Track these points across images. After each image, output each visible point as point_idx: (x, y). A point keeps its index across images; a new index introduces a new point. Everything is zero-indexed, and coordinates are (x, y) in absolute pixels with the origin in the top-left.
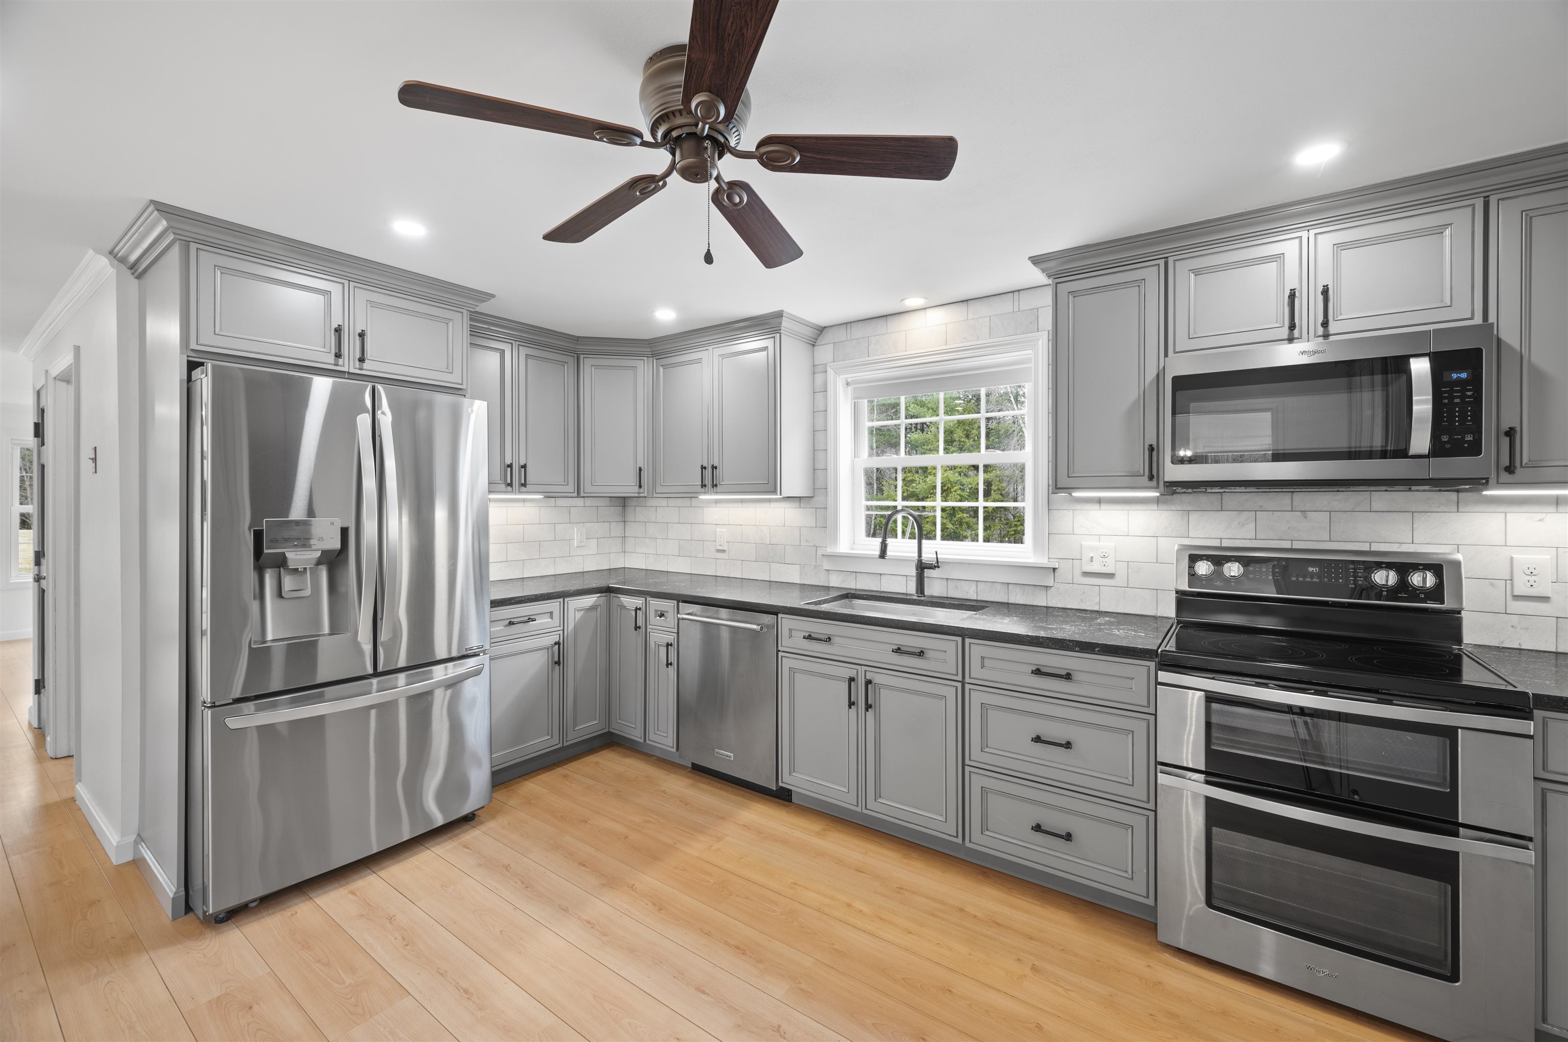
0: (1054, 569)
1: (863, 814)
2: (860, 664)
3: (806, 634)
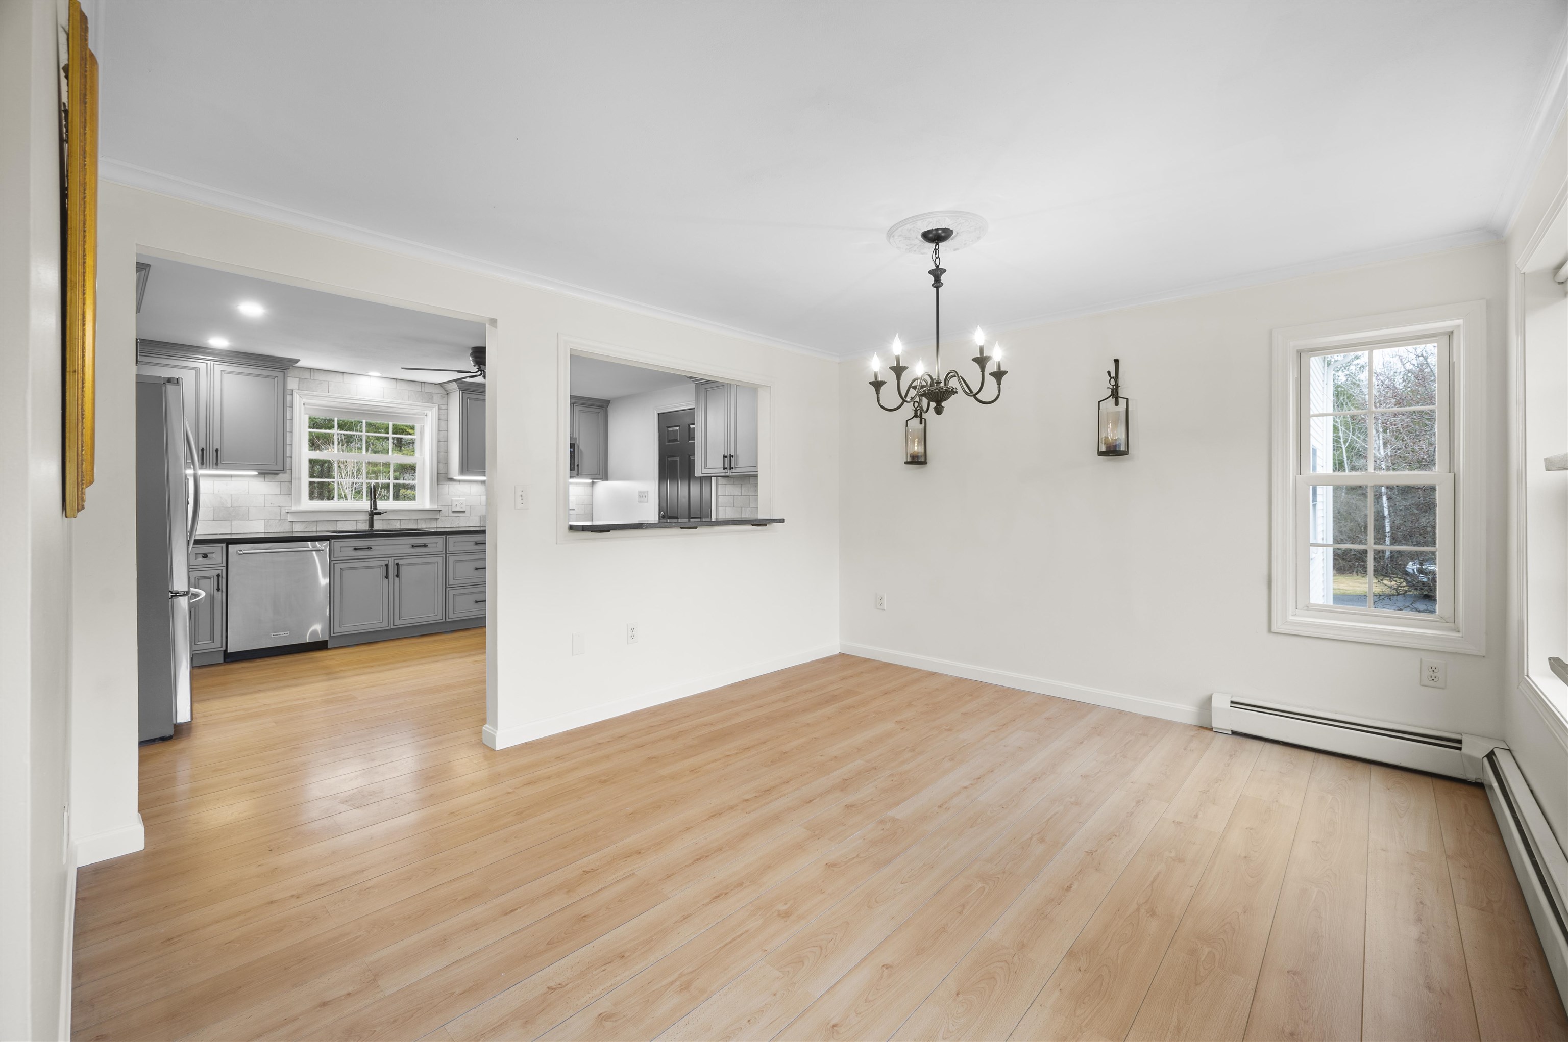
0: (440, 510)
1: (391, 629)
2: (391, 557)
3: (353, 548)
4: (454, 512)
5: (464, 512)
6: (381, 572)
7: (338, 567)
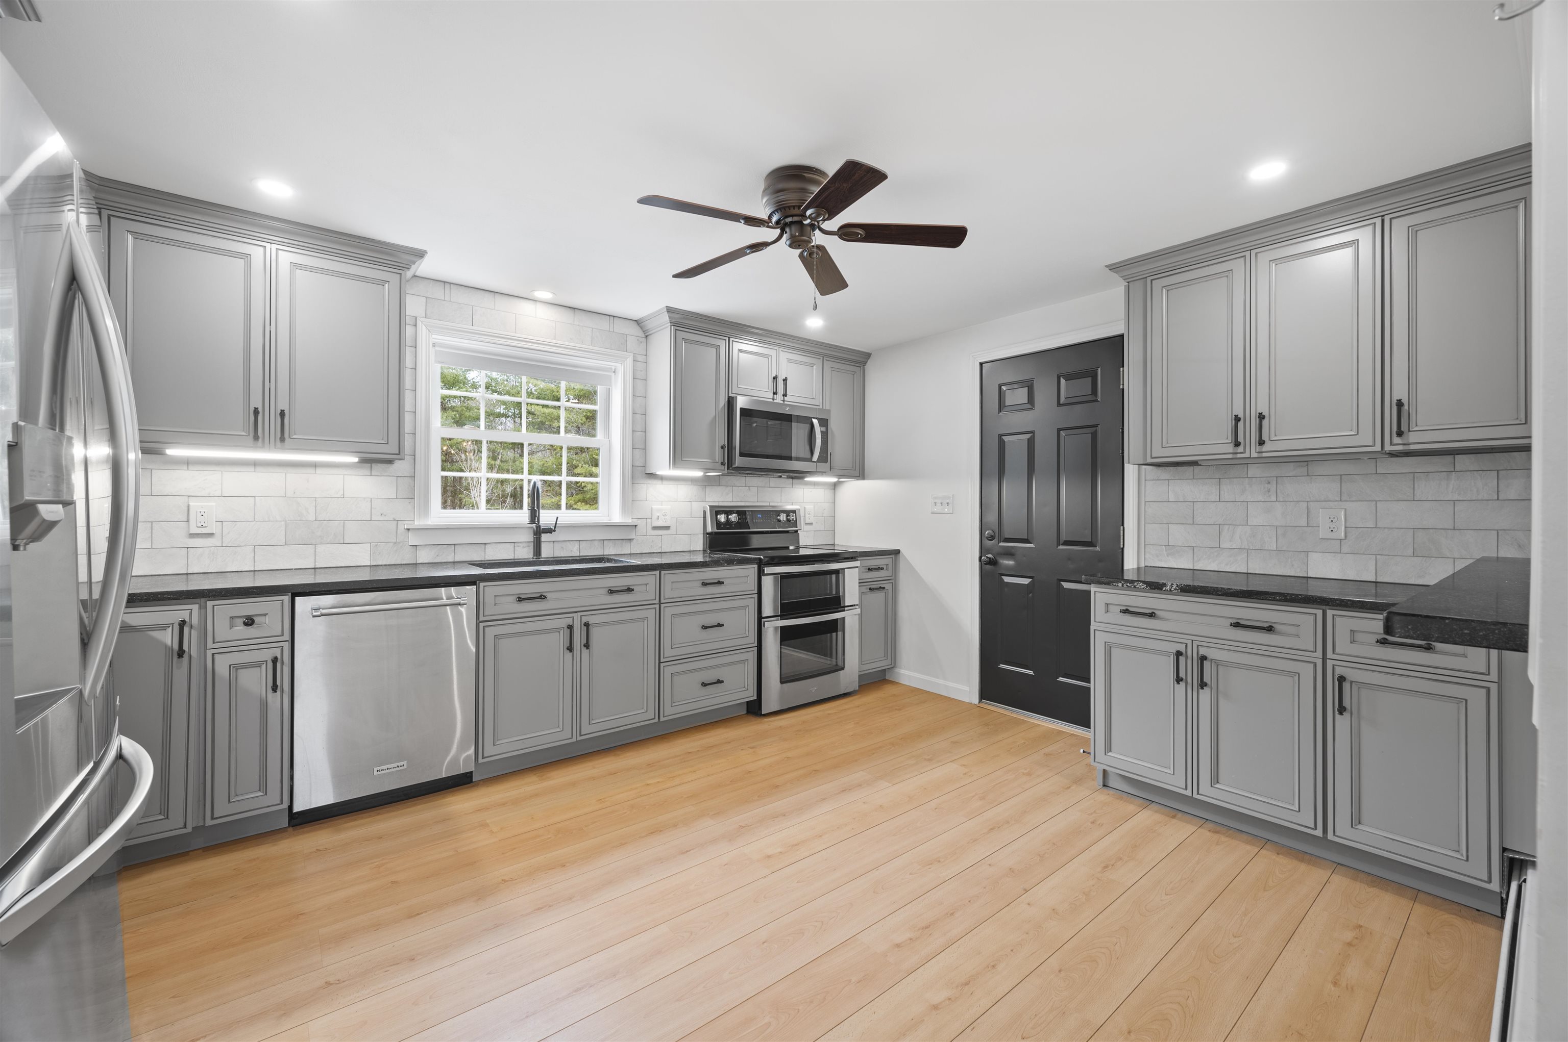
0: (636, 526)
1: (577, 741)
2: (576, 612)
3: (515, 597)
4: (655, 528)
5: (668, 528)
6: (561, 639)
7: (491, 632)
